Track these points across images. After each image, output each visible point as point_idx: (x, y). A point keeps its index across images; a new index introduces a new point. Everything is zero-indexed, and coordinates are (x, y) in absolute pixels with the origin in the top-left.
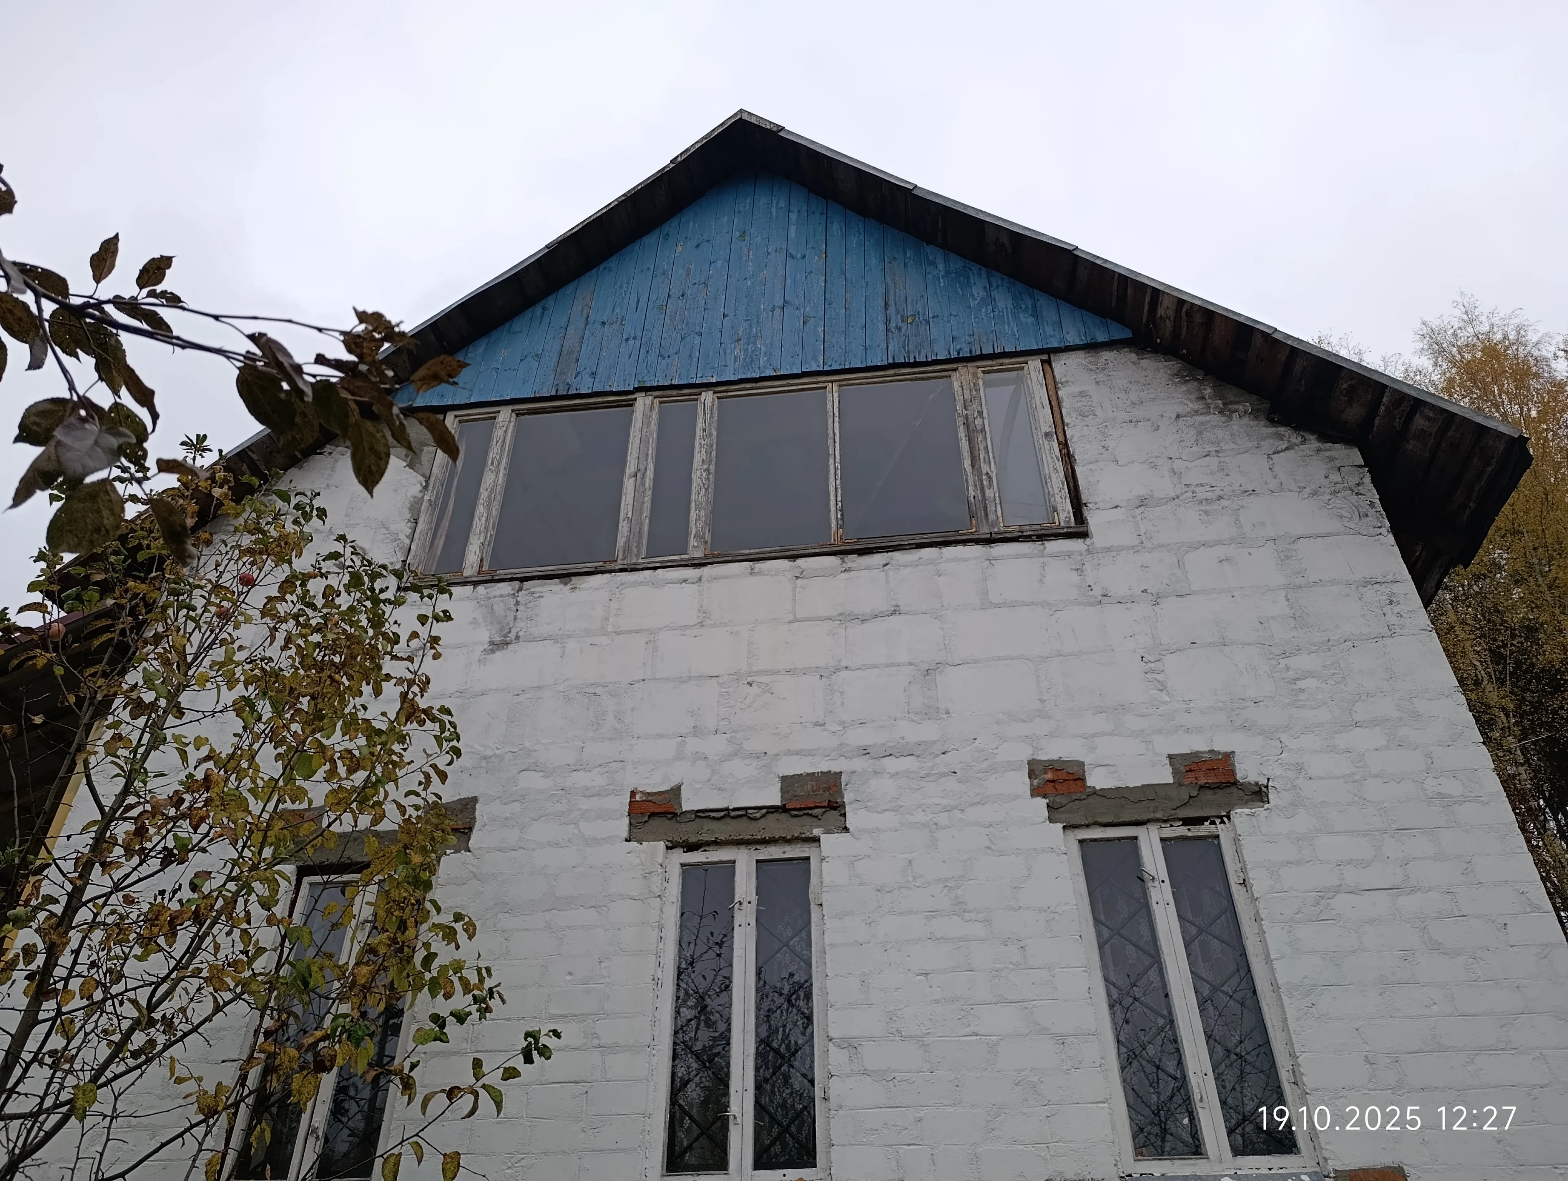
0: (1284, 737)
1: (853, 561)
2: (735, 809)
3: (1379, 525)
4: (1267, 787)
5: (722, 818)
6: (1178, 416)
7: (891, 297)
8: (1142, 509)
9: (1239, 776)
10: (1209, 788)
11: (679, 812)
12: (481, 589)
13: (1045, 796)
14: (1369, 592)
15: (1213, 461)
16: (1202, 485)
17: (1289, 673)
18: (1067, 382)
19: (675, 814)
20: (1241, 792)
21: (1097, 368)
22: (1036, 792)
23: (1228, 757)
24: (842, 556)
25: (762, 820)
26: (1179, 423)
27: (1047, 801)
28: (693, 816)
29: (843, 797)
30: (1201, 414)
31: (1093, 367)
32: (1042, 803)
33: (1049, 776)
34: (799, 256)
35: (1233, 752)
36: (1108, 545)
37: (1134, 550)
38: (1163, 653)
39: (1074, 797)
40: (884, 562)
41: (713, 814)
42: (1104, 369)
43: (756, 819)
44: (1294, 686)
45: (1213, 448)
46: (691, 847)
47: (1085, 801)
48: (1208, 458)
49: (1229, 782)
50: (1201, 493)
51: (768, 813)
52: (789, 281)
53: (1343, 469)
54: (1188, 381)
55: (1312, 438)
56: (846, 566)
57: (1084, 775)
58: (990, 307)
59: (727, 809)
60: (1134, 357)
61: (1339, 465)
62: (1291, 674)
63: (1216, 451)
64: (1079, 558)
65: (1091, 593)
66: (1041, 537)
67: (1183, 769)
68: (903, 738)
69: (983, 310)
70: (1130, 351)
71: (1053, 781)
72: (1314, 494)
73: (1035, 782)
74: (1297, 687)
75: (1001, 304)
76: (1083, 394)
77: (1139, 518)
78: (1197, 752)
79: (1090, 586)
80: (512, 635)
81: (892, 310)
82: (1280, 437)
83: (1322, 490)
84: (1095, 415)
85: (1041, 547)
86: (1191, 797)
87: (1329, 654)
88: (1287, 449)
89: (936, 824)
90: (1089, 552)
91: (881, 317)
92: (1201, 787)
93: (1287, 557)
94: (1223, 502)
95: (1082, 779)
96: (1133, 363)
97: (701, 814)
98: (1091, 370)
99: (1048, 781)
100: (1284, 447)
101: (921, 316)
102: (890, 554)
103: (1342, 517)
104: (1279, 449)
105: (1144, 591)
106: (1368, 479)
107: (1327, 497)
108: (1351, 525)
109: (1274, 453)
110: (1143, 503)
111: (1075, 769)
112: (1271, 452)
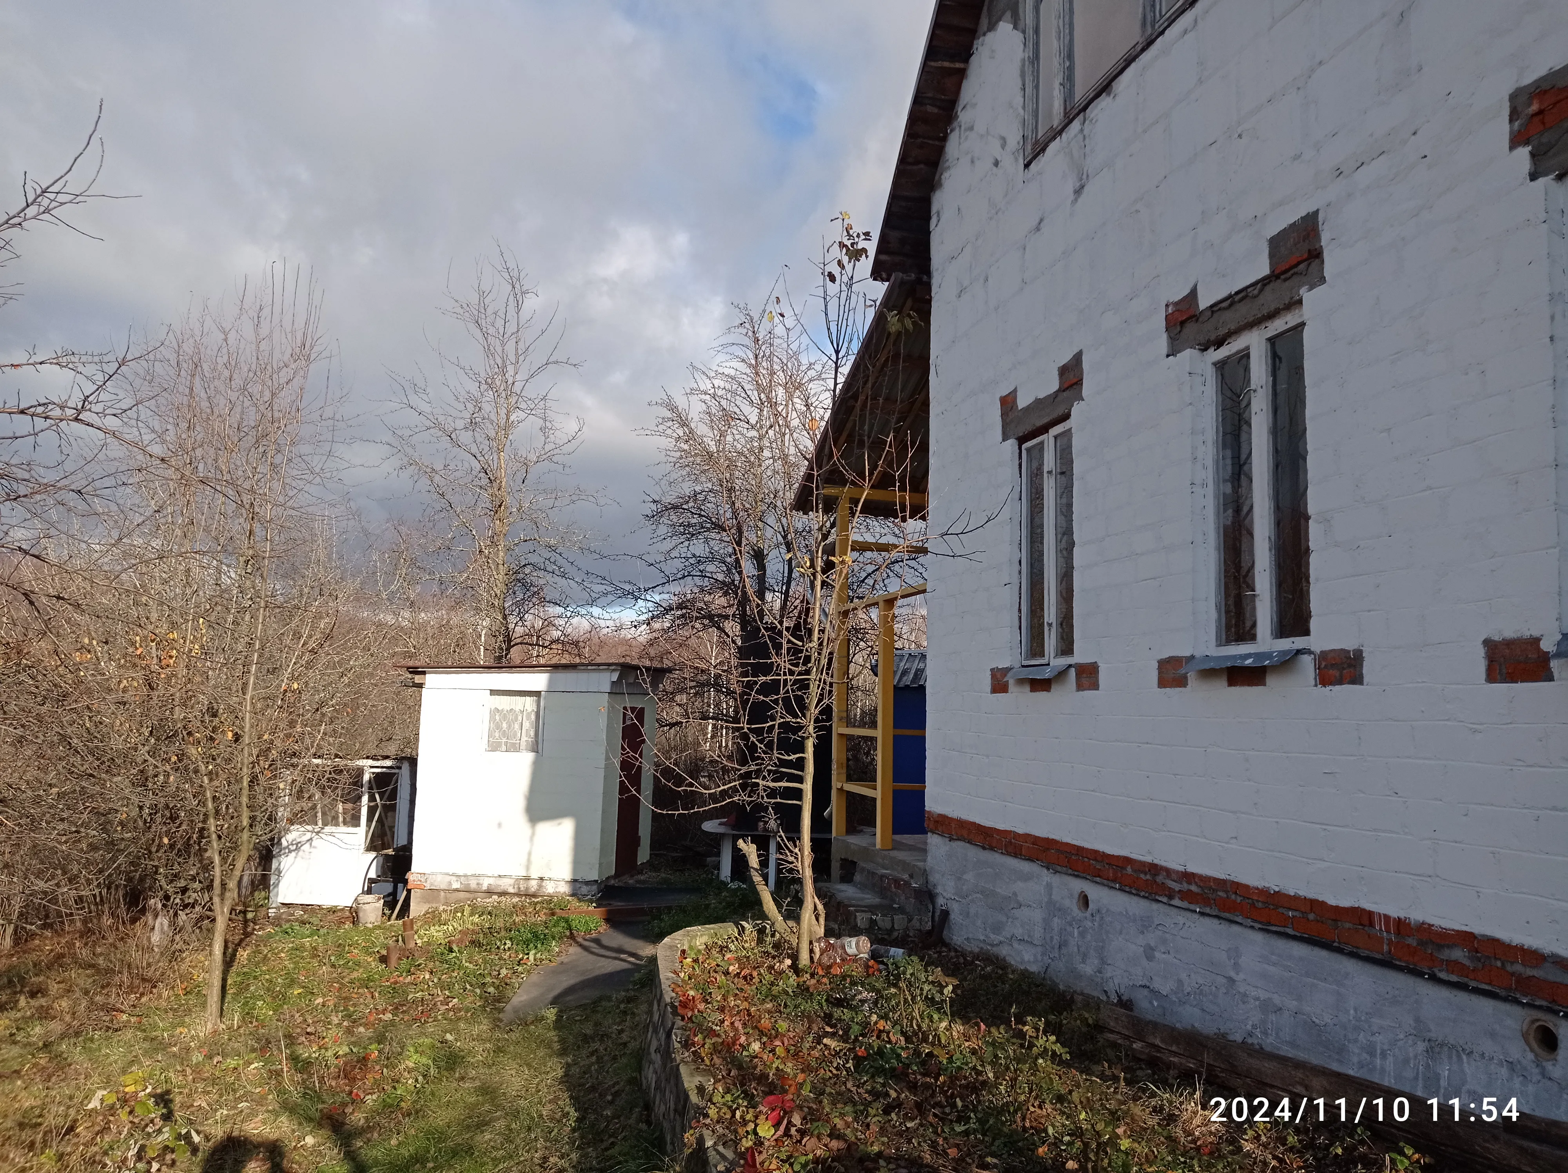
2: (1237, 293)
5: (1231, 305)
11: (1198, 313)
12: (1064, 135)
13: (1526, 143)
19: (1195, 316)
22: (1516, 141)
25: (1261, 296)
27: (1529, 148)
28: (1209, 313)
29: (1320, 240)
32: (1524, 153)
33: (1535, 107)
41: (1224, 305)
43: (1256, 297)
46: (1219, 343)
51: (1265, 285)
59: (1230, 296)
68: (1373, 134)
71: (1540, 113)
73: (1517, 123)
80: (1085, 176)
89: (1403, 239)
97: (1214, 308)
99: (1533, 115)
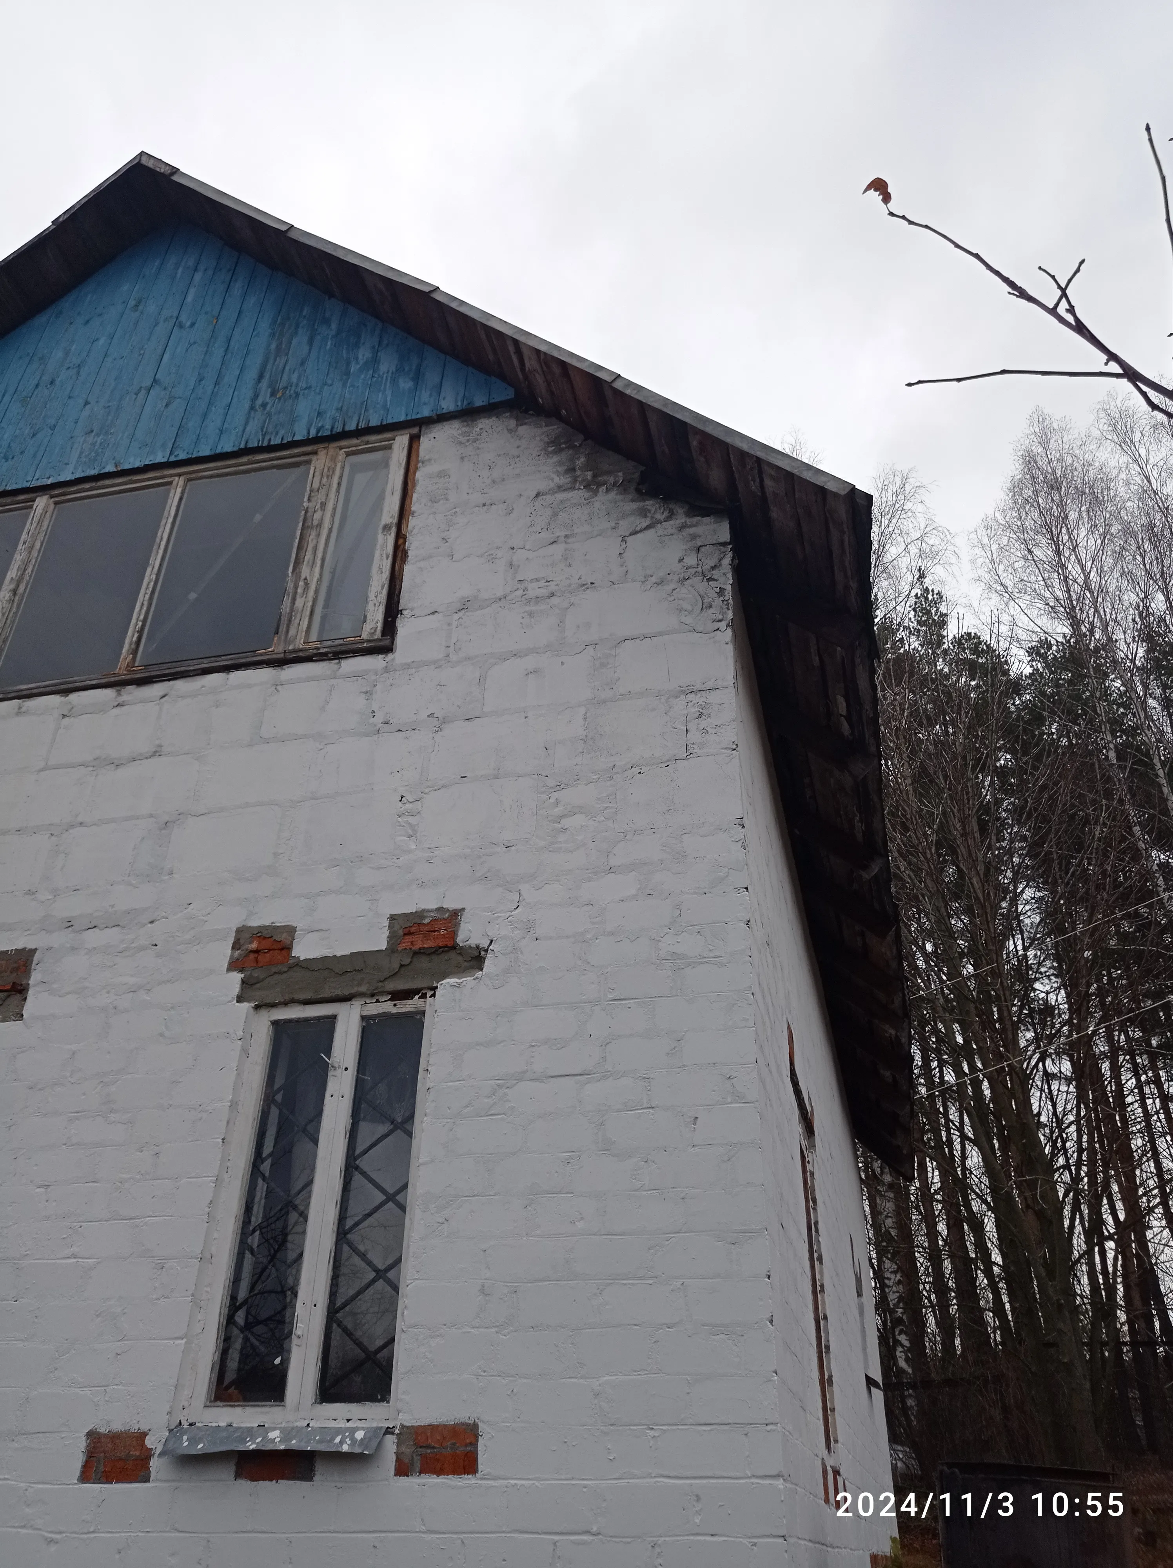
0: (525, 888)
1: (132, 693)
3: (721, 617)
4: (486, 951)
6: (537, 495)
7: (269, 367)
8: (461, 614)
9: (460, 939)
10: (424, 953)
13: (241, 971)
14: (679, 705)
15: (558, 550)
16: (537, 580)
17: (556, 810)
18: (430, 460)
20: (460, 958)
21: (468, 441)
22: (234, 965)
23: (455, 915)
24: (119, 688)
26: (536, 504)
27: (242, 976)
29: (29, 978)
30: (564, 490)
31: (462, 439)
32: (237, 977)
33: (254, 946)
34: (188, 324)
35: (463, 909)
36: (409, 661)
37: (437, 664)
38: (427, 791)
39: (274, 970)
40: (162, 693)
42: (475, 441)
44: (557, 825)
45: (563, 534)
47: (285, 975)
48: (554, 545)
49: (446, 946)
50: (534, 591)
52: (166, 357)
53: (703, 549)
54: (561, 450)
55: (680, 511)
56: (120, 700)
57: (292, 944)
58: (371, 372)
60: (512, 423)
61: (699, 544)
62: (559, 810)
63: (566, 536)
64: (373, 677)
65: (372, 720)
66: (339, 654)
67: (401, 932)
68: (113, 906)
69: (362, 376)
70: (511, 417)
71: (257, 951)
72: (660, 583)
73: (237, 953)
74: (560, 826)
75: (383, 368)
76: (443, 474)
77: (455, 624)
78: (423, 911)
79: (374, 712)
81: (265, 383)
82: (644, 513)
83: (669, 577)
84: (447, 500)
85: (337, 666)
86: (402, 966)
87: (609, 783)
88: (648, 528)
89: (115, 1008)
90: (386, 670)
91: (250, 394)
92: (416, 953)
93: (603, 665)
94: (555, 600)
95: (288, 948)
96: (510, 431)
98: (460, 443)
99: (251, 951)
100: (644, 525)
101: (293, 388)
102: (172, 683)
103: (681, 610)
104: (638, 529)
105: (431, 715)
106: (727, 561)
107: (672, 586)
108: (689, 620)
109: (631, 535)
110: (464, 606)
111: (284, 937)
112: (627, 533)
